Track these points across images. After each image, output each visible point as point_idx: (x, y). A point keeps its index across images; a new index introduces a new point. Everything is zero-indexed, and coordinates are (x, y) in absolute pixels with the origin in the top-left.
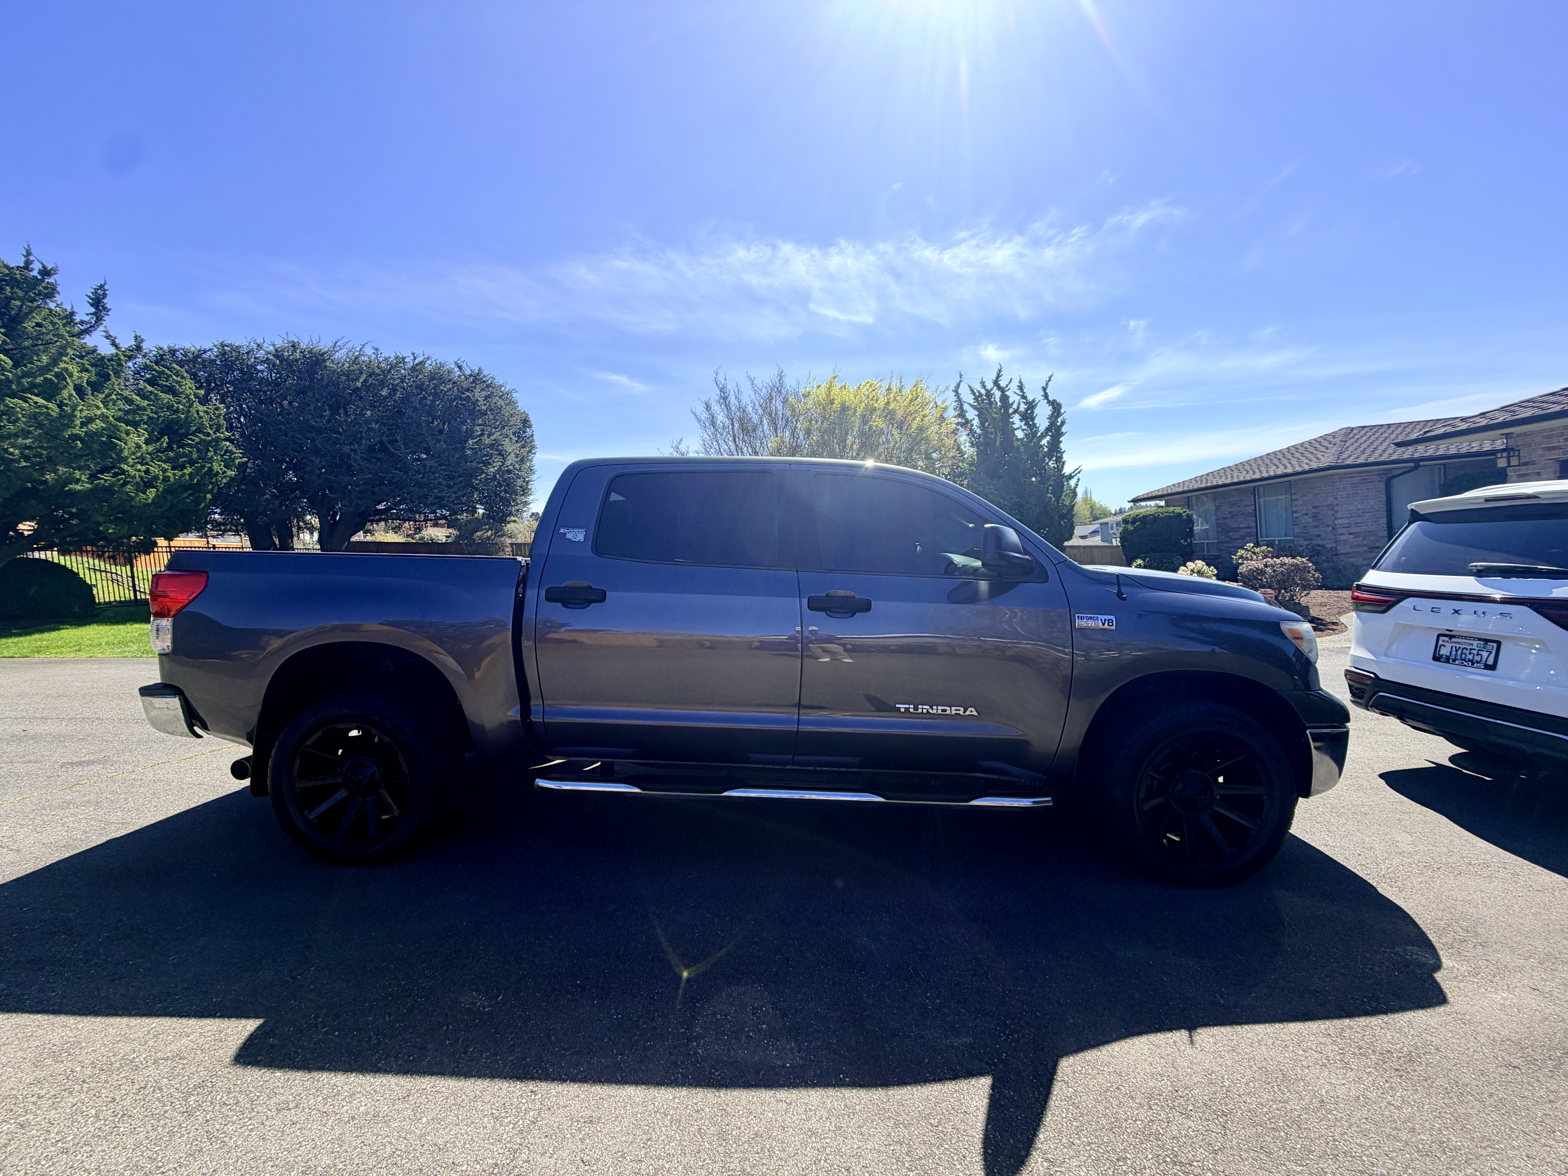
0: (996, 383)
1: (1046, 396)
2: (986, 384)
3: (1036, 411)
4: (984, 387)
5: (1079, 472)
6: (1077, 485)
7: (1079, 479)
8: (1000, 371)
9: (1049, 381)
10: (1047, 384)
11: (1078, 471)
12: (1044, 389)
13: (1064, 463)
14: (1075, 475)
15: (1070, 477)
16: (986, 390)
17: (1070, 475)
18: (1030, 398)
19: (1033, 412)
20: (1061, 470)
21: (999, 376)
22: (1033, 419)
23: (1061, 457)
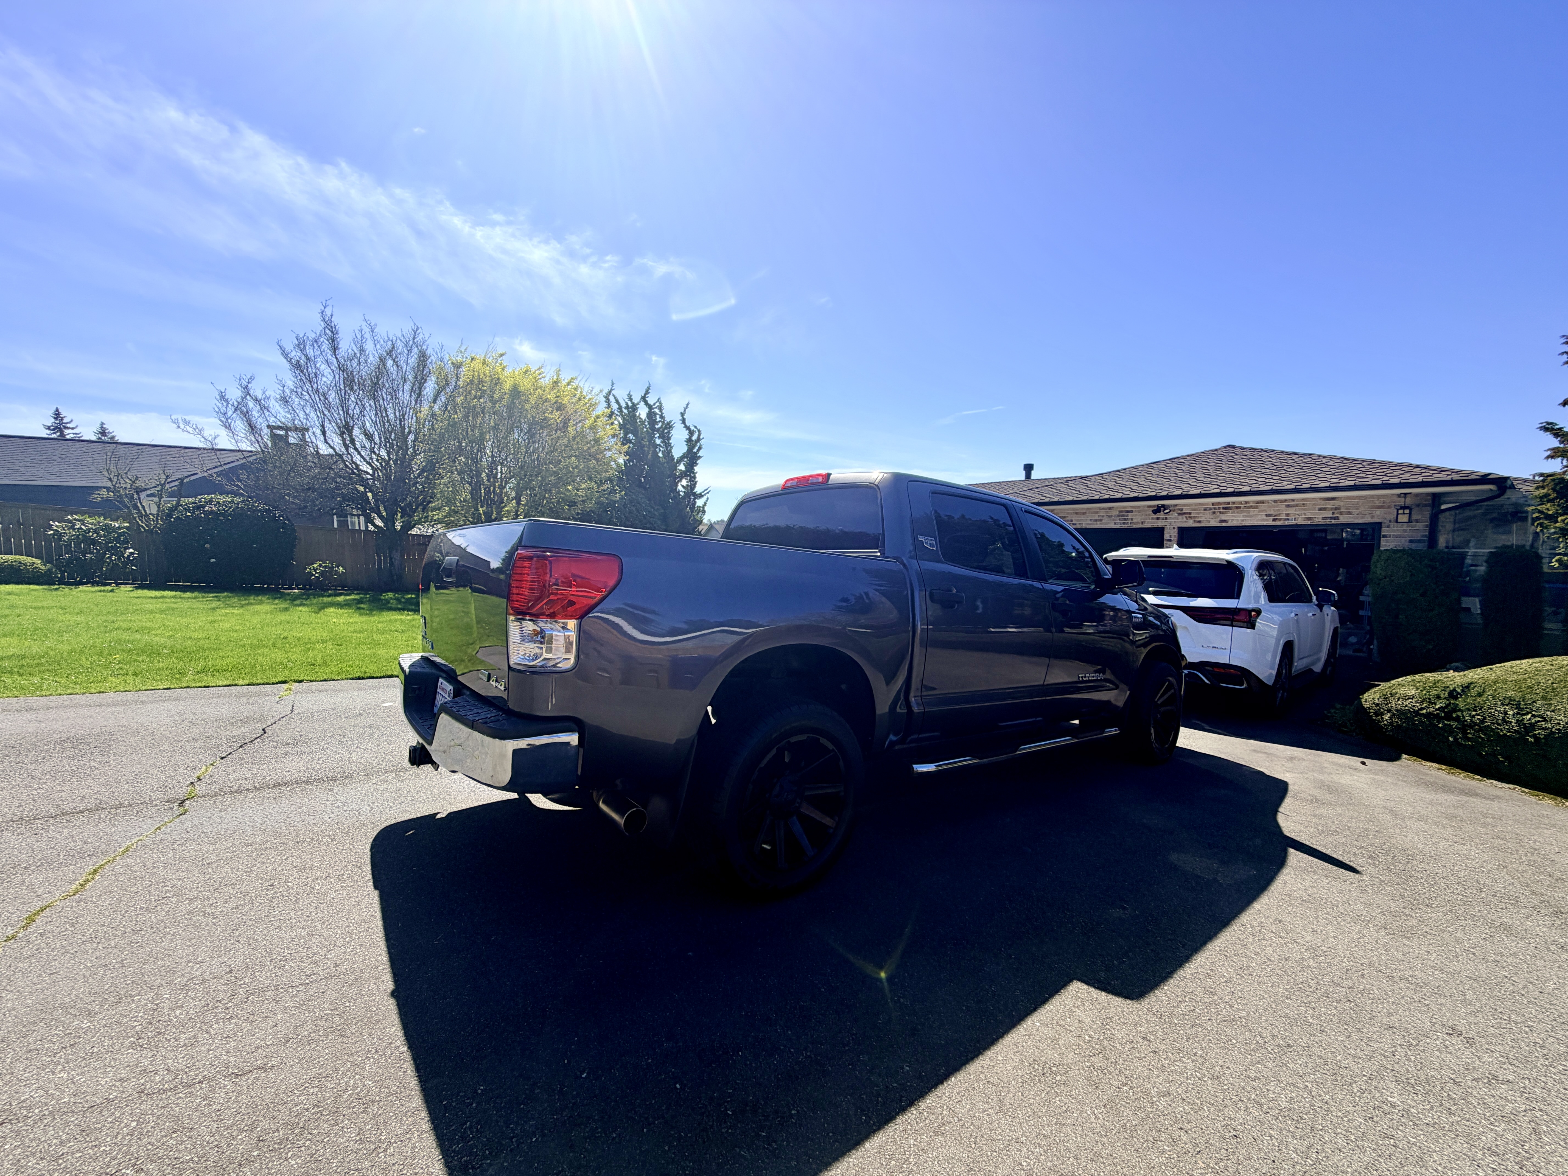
0: (644, 399)
1: (684, 421)
2: (633, 397)
3: (673, 432)
4: (631, 399)
5: (708, 493)
6: (705, 504)
7: (708, 499)
8: (649, 388)
9: (687, 408)
10: (685, 410)
11: (707, 491)
12: (682, 414)
13: (696, 482)
14: (705, 495)
15: (700, 496)
16: (633, 403)
17: (701, 494)
18: (668, 419)
19: (669, 433)
20: (694, 489)
21: (647, 392)
22: (669, 438)
23: (695, 477)
